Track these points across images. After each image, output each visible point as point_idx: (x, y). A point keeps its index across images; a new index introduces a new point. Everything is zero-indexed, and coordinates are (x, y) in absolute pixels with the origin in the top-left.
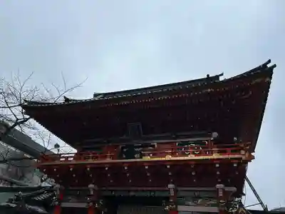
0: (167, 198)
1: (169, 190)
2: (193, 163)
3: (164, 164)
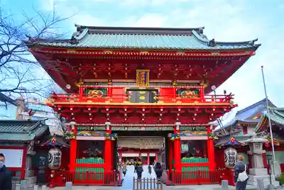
3: (175, 108)
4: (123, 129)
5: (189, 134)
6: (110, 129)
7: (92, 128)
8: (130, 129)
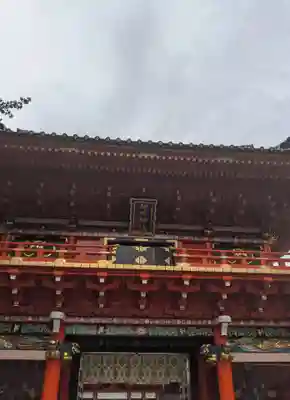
0: (210, 340)
1: (219, 326)
2: (270, 279)
3: (218, 279)
4: (93, 332)
5: (250, 348)
6: (61, 329)
7: (16, 328)
8: (111, 332)
